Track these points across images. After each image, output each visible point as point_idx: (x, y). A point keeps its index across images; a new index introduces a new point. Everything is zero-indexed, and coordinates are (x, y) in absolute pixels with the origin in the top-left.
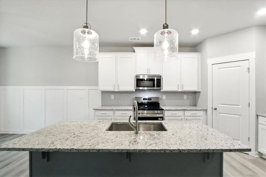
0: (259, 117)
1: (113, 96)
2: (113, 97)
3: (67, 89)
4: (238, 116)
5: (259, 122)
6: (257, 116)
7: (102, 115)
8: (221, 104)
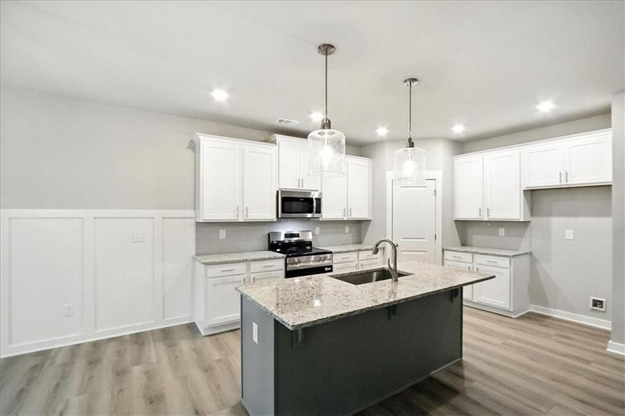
0: (445, 251)
1: (224, 231)
2: (223, 233)
3: (95, 218)
4: (424, 253)
5: (445, 258)
6: (443, 250)
7: (226, 273)
8: (404, 238)
